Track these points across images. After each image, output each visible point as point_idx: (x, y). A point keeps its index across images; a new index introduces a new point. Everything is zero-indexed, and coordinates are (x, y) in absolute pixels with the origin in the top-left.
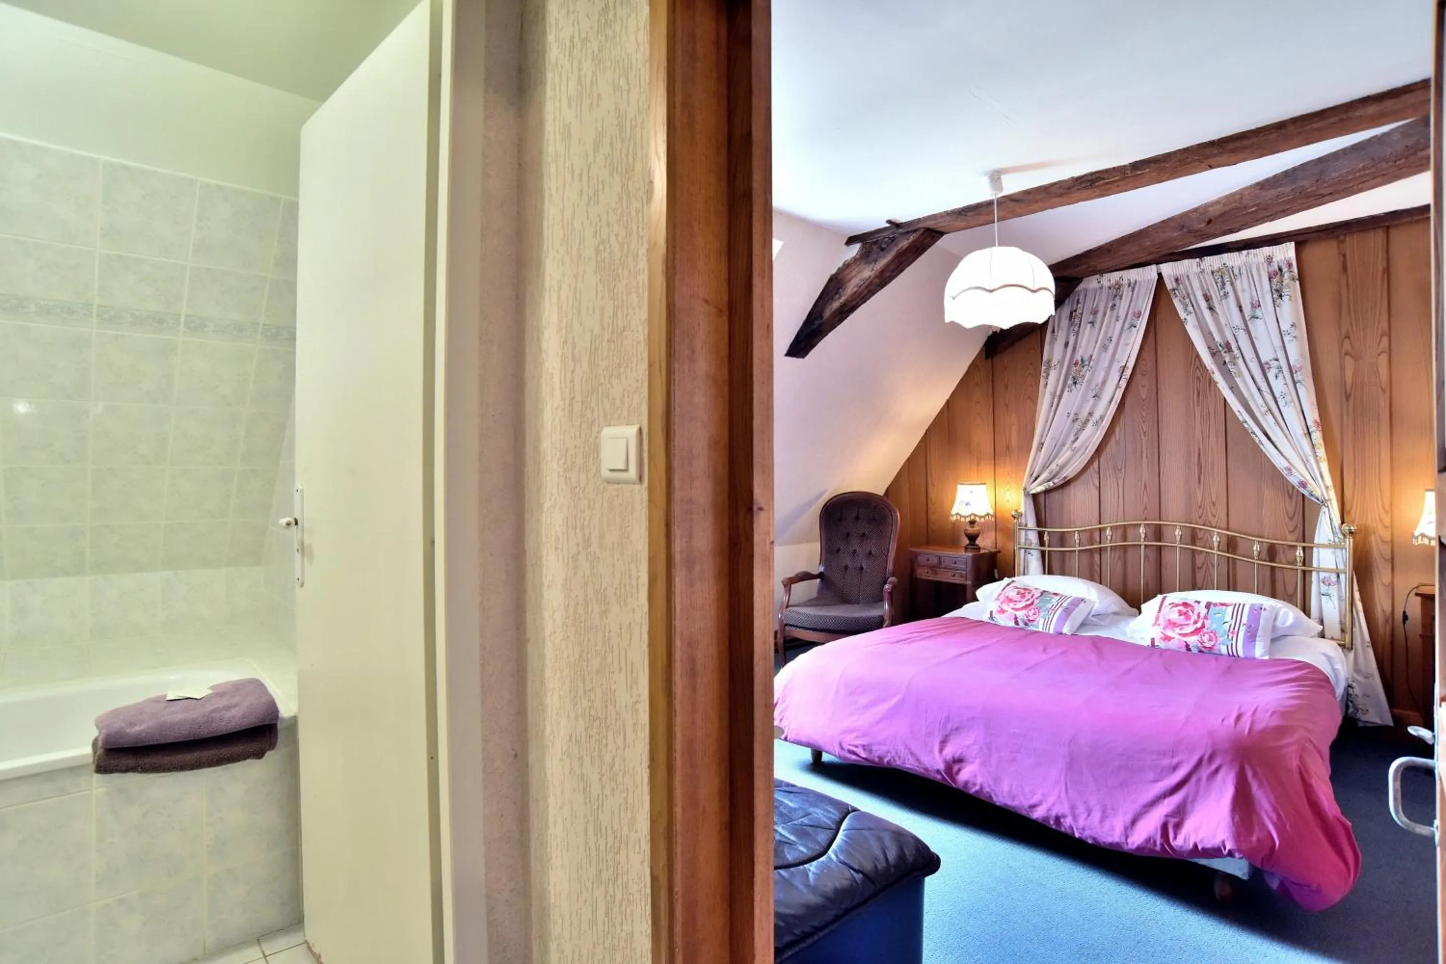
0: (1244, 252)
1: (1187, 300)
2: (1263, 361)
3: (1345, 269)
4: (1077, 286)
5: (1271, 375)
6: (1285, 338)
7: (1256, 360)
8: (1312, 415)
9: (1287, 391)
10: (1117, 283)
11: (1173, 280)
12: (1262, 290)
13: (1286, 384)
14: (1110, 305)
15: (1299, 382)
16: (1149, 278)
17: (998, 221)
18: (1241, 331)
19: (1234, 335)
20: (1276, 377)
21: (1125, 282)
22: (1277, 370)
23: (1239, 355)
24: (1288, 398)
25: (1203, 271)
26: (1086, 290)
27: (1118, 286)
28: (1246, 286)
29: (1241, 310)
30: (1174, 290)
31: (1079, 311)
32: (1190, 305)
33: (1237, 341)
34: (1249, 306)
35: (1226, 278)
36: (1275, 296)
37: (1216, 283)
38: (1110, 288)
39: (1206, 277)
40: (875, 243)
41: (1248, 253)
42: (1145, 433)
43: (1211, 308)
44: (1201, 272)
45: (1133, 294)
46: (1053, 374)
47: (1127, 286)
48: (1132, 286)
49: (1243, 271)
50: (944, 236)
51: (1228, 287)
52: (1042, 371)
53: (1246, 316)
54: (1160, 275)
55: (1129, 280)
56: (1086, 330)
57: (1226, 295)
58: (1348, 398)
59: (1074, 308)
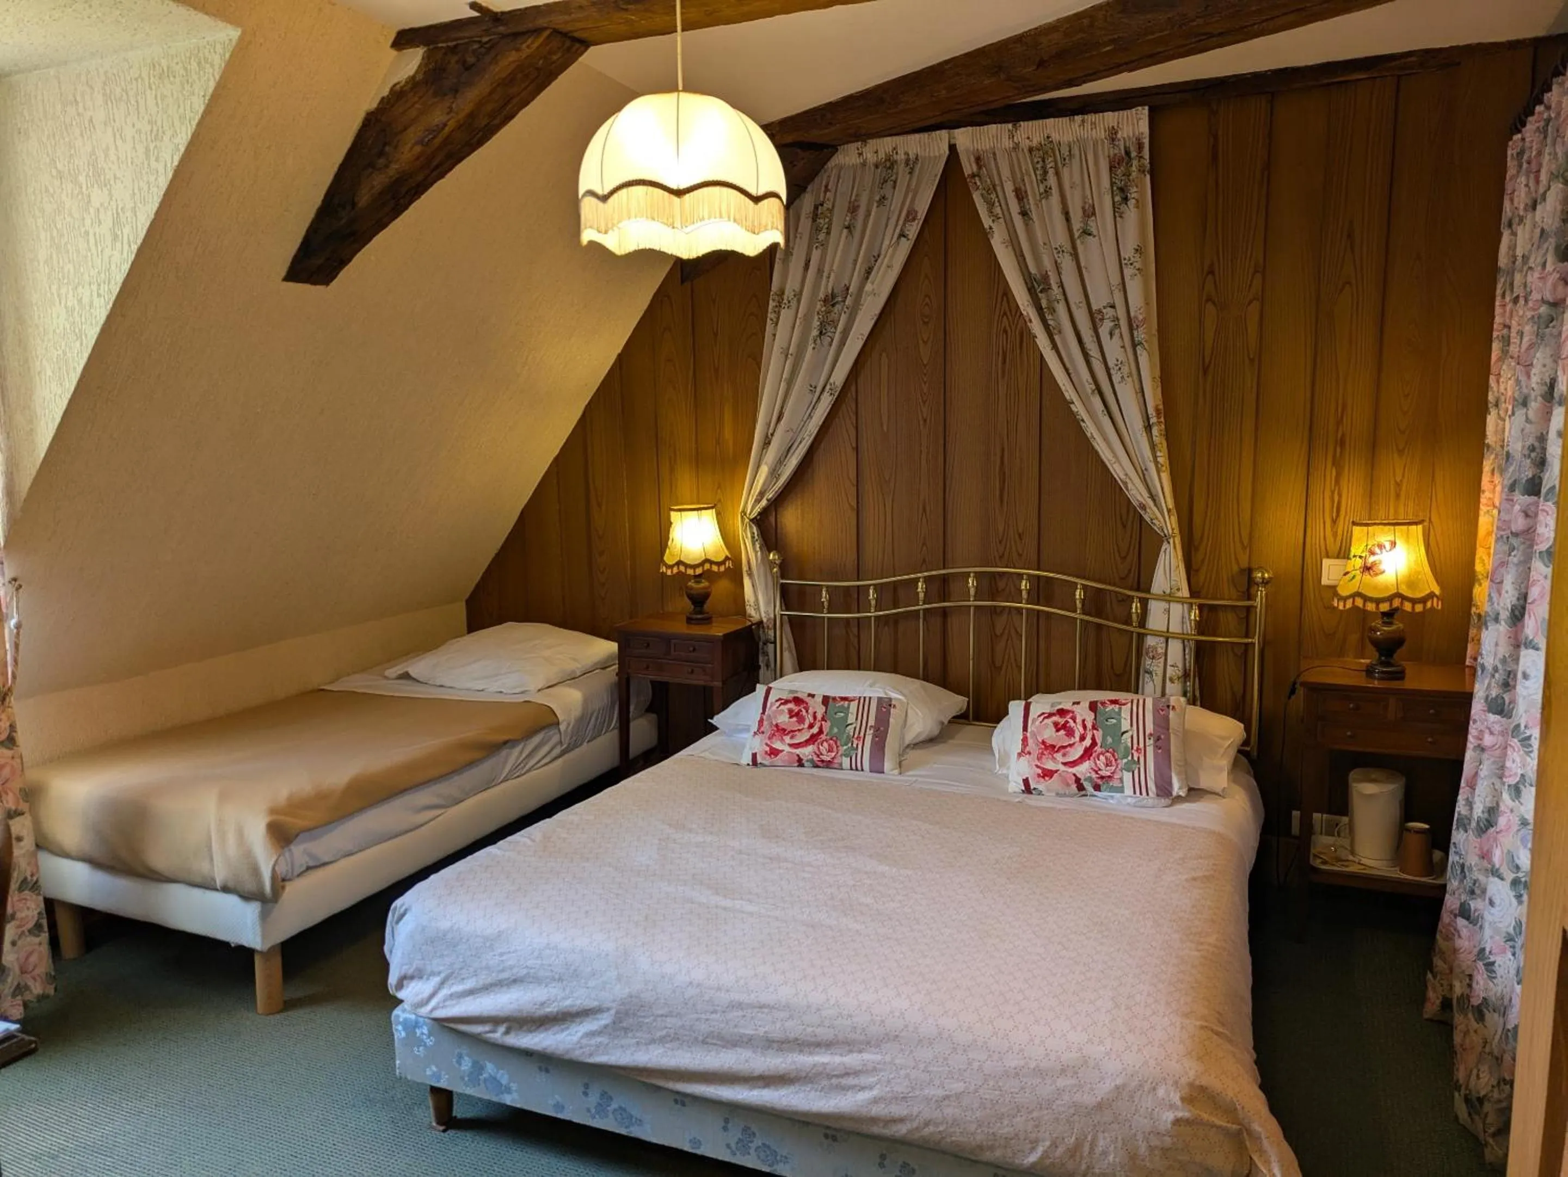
0: (1078, 118)
1: (993, 196)
2: (1094, 307)
3: (1215, 158)
4: (829, 159)
5: (1104, 331)
6: (1125, 271)
7: (1084, 305)
8: (1153, 398)
9: (1124, 360)
10: (888, 158)
11: (972, 159)
12: (1099, 185)
13: (1123, 347)
14: (877, 198)
15: (1140, 343)
16: (937, 154)
17: (683, 30)
18: (1067, 255)
19: (1056, 262)
20: (1111, 334)
21: (901, 157)
22: (1112, 324)
23: (1060, 297)
24: (1125, 370)
25: (1016, 147)
26: (840, 168)
27: (889, 164)
28: (1077, 178)
29: (1068, 220)
30: (973, 176)
31: (828, 205)
32: (997, 204)
33: (1059, 274)
34: (1080, 213)
35: (1050, 164)
36: (1117, 199)
37: (1035, 170)
38: (877, 166)
39: (1021, 156)
40: (453, 50)
41: (1083, 121)
42: (925, 421)
43: (1024, 214)
44: (1014, 148)
45: (910, 179)
46: (786, 315)
47: (903, 165)
48: (912, 164)
49: (1076, 151)
50: (592, 48)
51: (1052, 180)
52: (770, 310)
53: (1075, 230)
54: (952, 148)
55: (907, 154)
56: (838, 238)
57: (1047, 192)
58: (1205, 372)
59: (822, 199)
